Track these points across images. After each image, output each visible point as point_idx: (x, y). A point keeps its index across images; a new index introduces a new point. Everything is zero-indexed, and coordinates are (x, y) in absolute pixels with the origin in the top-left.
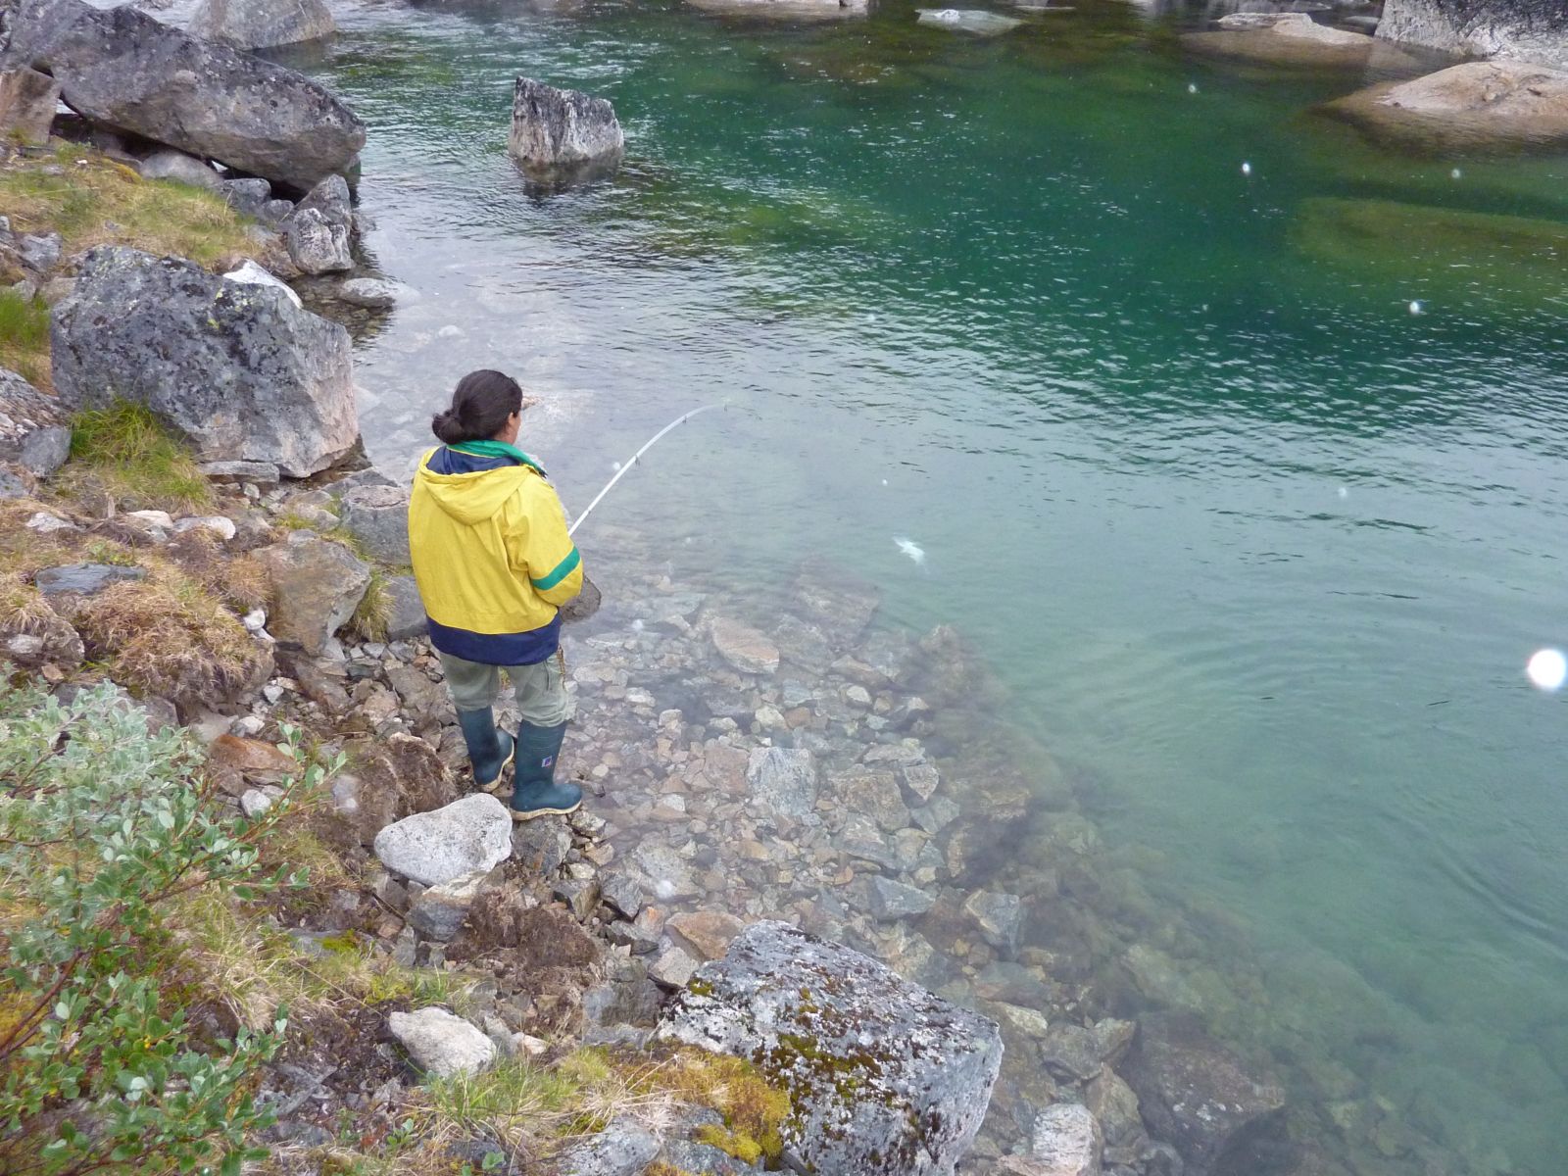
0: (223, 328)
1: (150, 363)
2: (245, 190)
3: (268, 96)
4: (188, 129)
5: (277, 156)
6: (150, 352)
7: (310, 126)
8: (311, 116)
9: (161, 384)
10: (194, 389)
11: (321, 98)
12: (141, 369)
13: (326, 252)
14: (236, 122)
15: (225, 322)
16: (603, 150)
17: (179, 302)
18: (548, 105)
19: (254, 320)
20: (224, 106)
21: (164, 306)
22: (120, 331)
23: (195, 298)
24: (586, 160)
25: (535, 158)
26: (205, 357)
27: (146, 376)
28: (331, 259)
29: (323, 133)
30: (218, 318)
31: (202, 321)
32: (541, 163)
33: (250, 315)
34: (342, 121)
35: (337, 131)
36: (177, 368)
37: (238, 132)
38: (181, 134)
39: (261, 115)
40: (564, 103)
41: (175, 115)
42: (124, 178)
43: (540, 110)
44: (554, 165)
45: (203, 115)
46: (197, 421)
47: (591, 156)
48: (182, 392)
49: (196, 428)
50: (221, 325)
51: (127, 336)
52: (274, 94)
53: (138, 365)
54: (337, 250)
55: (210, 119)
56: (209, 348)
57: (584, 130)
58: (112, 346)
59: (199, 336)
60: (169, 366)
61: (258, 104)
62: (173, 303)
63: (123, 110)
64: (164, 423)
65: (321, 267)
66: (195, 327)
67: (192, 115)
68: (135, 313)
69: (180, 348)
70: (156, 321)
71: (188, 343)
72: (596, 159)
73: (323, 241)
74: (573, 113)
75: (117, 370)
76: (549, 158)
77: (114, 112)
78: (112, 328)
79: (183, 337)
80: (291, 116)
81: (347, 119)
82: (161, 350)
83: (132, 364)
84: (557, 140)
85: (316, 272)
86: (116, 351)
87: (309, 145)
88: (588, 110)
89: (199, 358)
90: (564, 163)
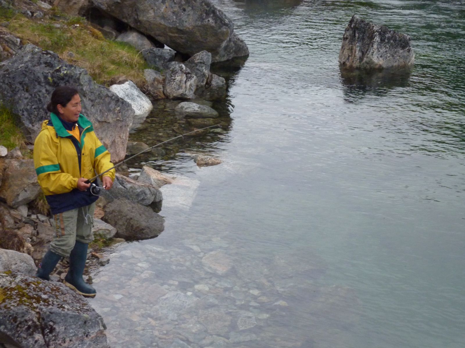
0: (54, 83)
1: (20, 92)
2: (159, 54)
3: (182, 5)
4: (141, 18)
5: (181, 37)
6: (21, 87)
7: (199, 23)
8: (201, 19)
9: (20, 101)
10: (33, 107)
11: (208, 9)
12: (16, 94)
13: (180, 87)
14: (163, 17)
15: (55, 79)
16: (396, 64)
17: (41, 68)
18: (364, 33)
19: (68, 81)
20: (159, 9)
21: (33, 69)
22: (11, 75)
23: (48, 68)
24: (380, 69)
25: (348, 64)
26: (43, 94)
27: (16, 97)
28: (181, 91)
29: (206, 28)
30: (52, 77)
31: (46, 77)
32: (351, 66)
33: (67, 78)
34: (216, 23)
35: (212, 27)
36: (30, 97)
37: (163, 22)
38: (137, 21)
39: (176, 15)
40: (374, 32)
41: (136, 10)
42: (93, 35)
43: (357, 35)
44: (358, 68)
45: (148, 12)
46: (31, 122)
47: (384, 66)
48: (28, 107)
49: (30, 126)
50: (53, 81)
51: (13, 78)
52: (185, 5)
53: (14, 92)
54: (186, 87)
55: (151, 14)
56: (47, 90)
57: (383, 50)
58: (6, 82)
59: (43, 84)
60: (27, 95)
61: (176, 9)
62: (37, 68)
63: (112, 6)
64: (16, 120)
65: (174, 95)
66: (43, 80)
67: (144, 11)
68: (20, 69)
69: (34, 88)
70: (28, 74)
71: (38, 87)
72: (388, 69)
73: (180, 81)
74: (377, 39)
75: (6, 93)
76: (356, 64)
77: (109, 6)
78: (9, 74)
79: (36, 83)
80: (191, 17)
81: (219, 22)
82: (25, 87)
83: (12, 91)
84: (363, 54)
85: (171, 97)
86: (7, 84)
87: (198, 34)
88: (389, 39)
89: (40, 94)
90: (365, 69)
